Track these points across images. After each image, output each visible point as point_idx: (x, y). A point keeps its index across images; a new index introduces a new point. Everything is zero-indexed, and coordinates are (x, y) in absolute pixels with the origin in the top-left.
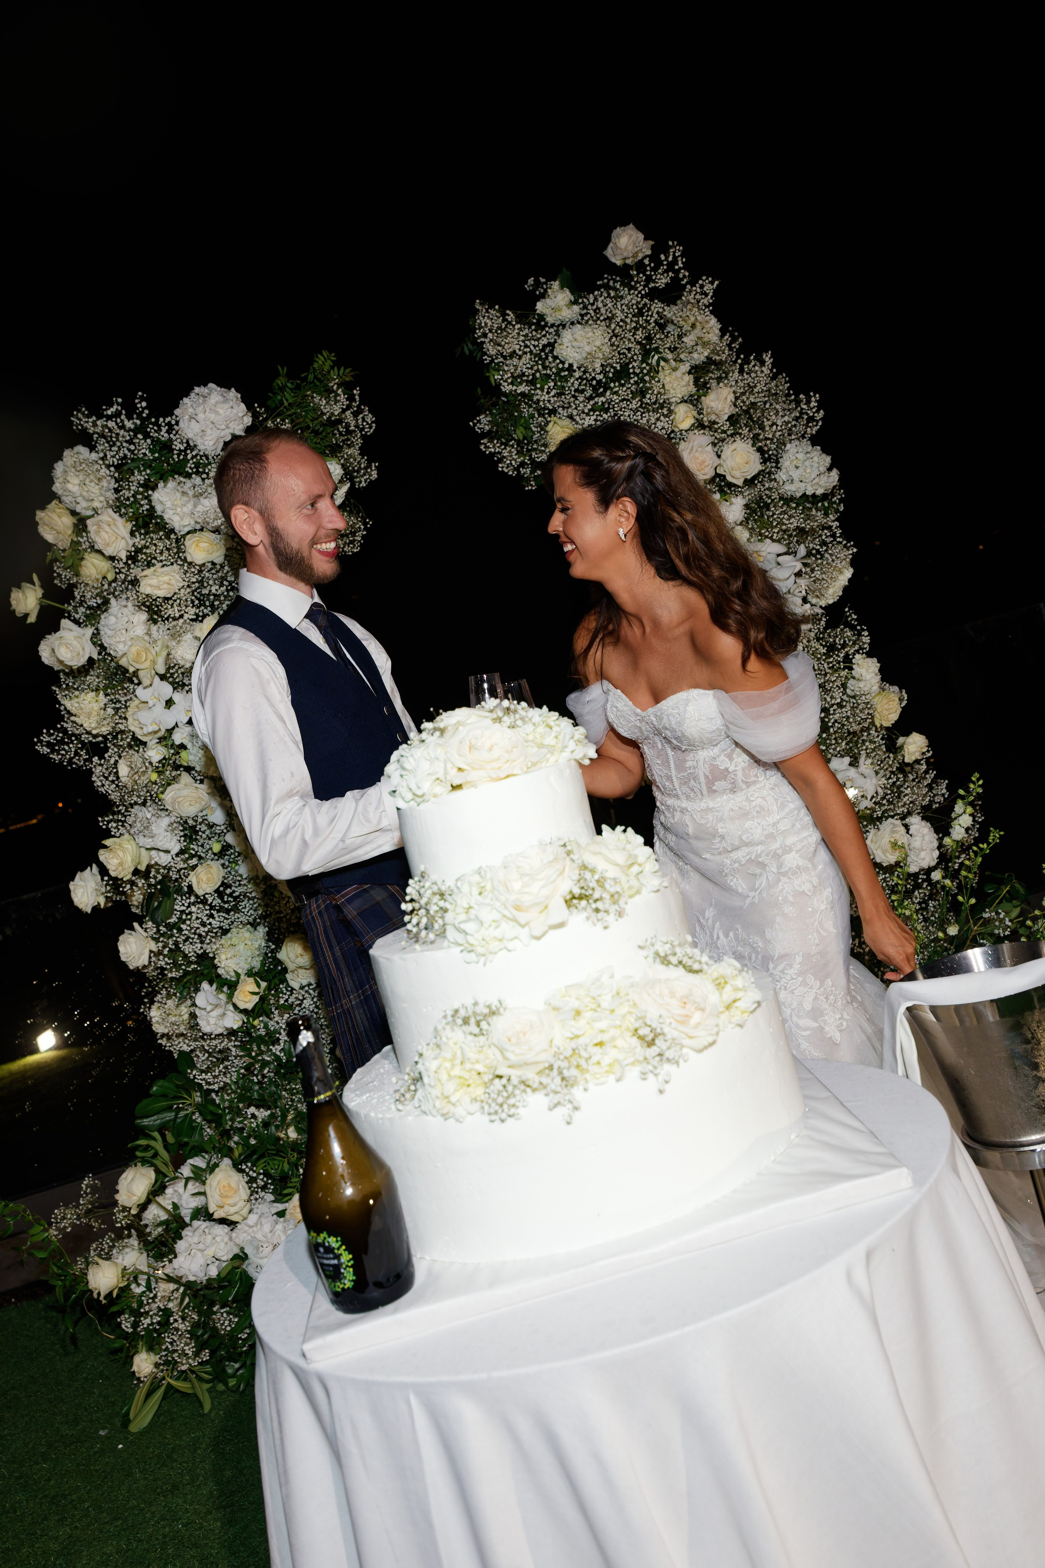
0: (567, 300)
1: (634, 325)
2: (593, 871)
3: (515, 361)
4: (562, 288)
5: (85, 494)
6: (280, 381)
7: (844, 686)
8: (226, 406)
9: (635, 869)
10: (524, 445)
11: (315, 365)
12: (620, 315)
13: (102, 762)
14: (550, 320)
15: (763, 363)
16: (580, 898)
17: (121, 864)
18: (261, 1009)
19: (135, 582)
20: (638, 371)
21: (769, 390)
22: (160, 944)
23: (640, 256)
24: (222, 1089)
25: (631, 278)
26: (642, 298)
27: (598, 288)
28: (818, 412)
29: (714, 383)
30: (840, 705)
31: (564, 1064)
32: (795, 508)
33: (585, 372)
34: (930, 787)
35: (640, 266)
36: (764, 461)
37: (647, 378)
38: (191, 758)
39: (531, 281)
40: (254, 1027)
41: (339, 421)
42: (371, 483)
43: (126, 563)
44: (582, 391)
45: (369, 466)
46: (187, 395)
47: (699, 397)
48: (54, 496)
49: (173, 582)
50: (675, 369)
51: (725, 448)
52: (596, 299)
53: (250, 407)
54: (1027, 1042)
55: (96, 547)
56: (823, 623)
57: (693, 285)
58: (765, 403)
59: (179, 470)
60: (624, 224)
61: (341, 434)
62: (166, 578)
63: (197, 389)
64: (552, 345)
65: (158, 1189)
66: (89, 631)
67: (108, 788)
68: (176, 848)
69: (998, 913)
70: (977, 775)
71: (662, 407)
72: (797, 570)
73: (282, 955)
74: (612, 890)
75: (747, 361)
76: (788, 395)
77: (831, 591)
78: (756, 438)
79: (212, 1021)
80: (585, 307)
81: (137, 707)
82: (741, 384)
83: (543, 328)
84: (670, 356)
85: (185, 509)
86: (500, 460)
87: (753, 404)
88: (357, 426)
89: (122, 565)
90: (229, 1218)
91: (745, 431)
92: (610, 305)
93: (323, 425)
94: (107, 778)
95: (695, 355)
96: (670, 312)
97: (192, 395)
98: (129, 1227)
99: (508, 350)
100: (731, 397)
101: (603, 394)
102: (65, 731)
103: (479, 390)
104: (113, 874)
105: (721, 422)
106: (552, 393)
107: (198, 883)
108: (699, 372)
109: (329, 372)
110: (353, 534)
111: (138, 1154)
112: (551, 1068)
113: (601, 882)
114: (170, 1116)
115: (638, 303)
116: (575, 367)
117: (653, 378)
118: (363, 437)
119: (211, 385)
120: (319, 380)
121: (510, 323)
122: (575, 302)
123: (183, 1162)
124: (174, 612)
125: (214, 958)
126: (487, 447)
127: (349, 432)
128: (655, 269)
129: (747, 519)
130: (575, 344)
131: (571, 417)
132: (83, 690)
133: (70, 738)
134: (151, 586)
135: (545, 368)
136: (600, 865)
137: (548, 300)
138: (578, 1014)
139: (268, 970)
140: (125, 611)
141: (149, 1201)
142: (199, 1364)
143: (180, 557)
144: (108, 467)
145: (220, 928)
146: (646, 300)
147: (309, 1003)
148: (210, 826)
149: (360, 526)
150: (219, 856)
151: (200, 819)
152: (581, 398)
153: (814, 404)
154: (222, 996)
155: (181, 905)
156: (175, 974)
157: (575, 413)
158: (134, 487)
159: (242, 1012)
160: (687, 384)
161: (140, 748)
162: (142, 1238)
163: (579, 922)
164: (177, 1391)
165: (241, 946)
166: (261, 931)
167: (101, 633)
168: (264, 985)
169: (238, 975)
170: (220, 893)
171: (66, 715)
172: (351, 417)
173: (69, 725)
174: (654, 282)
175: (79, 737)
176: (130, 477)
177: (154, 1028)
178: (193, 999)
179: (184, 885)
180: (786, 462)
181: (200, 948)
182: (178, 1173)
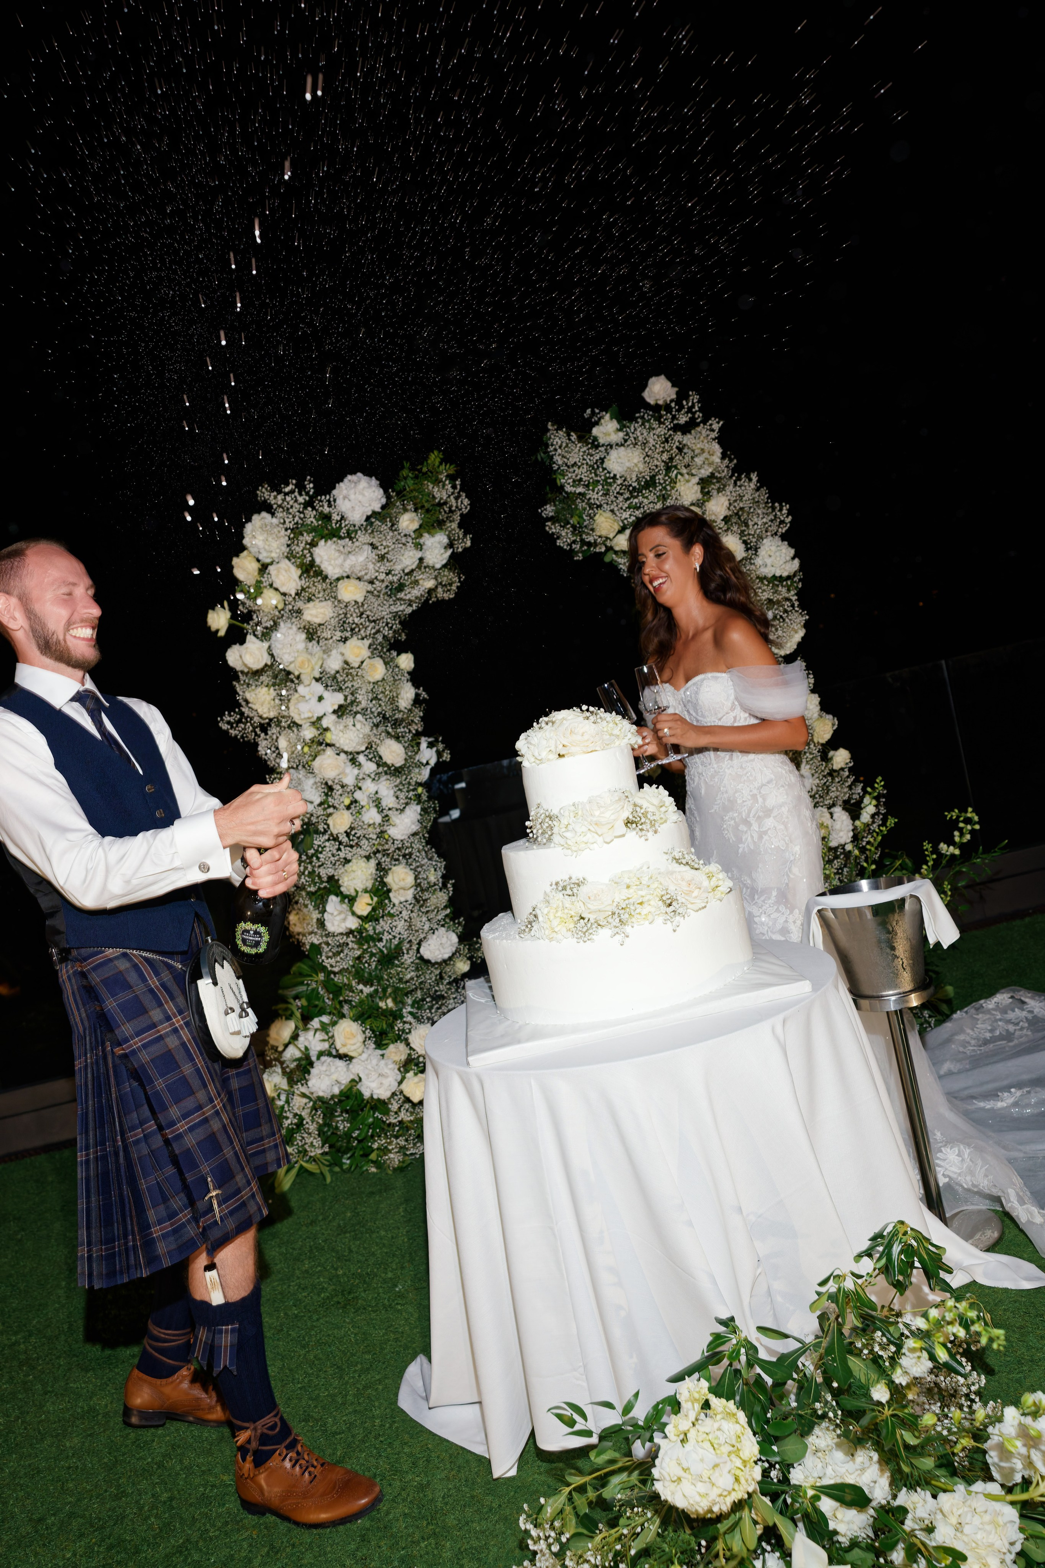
0: (615, 428)
1: (661, 449)
2: (640, 808)
3: (576, 468)
4: (611, 419)
5: (267, 547)
6: (405, 472)
8: (370, 491)
10: (577, 530)
11: (429, 462)
12: (652, 442)
13: (268, 737)
14: (601, 441)
15: (750, 480)
16: (632, 823)
18: (372, 917)
19: (299, 612)
20: (662, 481)
21: (753, 499)
23: (668, 400)
24: (341, 972)
25: (661, 416)
26: (669, 430)
27: (635, 418)
28: (787, 517)
29: (715, 493)
31: (621, 912)
32: (768, 585)
33: (624, 480)
34: (850, 787)
35: (667, 407)
36: (747, 550)
37: (668, 488)
38: (334, 737)
39: (589, 411)
40: (365, 929)
41: (445, 503)
42: (465, 550)
43: (294, 598)
44: (622, 494)
45: (465, 536)
46: (342, 481)
47: (704, 502)
48: (243, 548)
49: (327, 613)
50: (688, 481)
52: (635, 430)
53: (386, 492)
55: (275, 585)
57: (705, 424)
58: (750, 508)
59: (334, 534)
60: (657, 374)
61: (445, 512)
62: (322, 610)
63: (349, 477)
64: (602, 460)
65: (295, 1037)
66: (266, 645)
67: (271, 758)
68: (318, 801)
70: (880, 778)
73: (389, 879)
74: (652, 818)
75: (739, 479)
76: (767, 503)
77: (789, 645)
78: (742, 534)
79: (336, 923)
80: (627, 434)
81: (297, 699)
82: (733, 494)
83: (598, 446)
84: (684, 471)
85: (337, 562)
86: (558, 538)
87: (742, 509)
88: (457, 507)
89: (291, 599)
90: (351, 1054)
91: (735, 528)
92: (645, 434)
93: (433, 505)
94: (269, 749)
95: (703, 471)
96: (688, 439)
97: (346, 480)
99: (571, 461)
100: (727, 503)
101: (636, 497)
102: (242, 714)
103: (548, 488)
105: (719, 521)
106: (600, 494)
107: (334, 825)
108: (704, 483)
109: (439, 467)
110: (451, 585)
111: (286, 1012)
112: (613, 914)
113: (645, 814)
114: (302, 989)
115: (665, 434)
116: (618, 477)
117: (673, 488)
118: (462, 515)
119: (359, 474)
120: (432, 473)
121: (573, 442)
122: (620, 430)
123: (312, 1019)
124: (327, 635)
125: (338, 880)
126: (550, 528)
127: (451, 511)
128: (679, 411)
130: (619, 460)
131: (612, 511)
132: (256, 686)
133: (246, 719)
134: (311, 615)
135: (596, 475)
136: (644, 805)
137: (601, 428)
138: (628, 887)
139: (378, 890)
140: (291, 632)
141: (289, 1043)
142: (322, 1154)
143: (332, 596)
144: (286, 530)
145: (345, 859)
146: (671, 432)
147: (405, 914)
148: (343, 787)
149: (457, 579)
150: (348, 808)
151: (336, 781)
152: (621, 498)
153: (785, 511)
154: (344, 906)
155: (318, 841)
156: (312, 889)
157: (616, 509)
158: (303, 545)
159: (359, 917)
160: (696, 492)
161: (295, 729)
162: (283, 1069)
163: (632, 835)
164: (307, 1171)
165: (359, 872)
166: (373, 863)
167: (273, 646)
168: (375, 899)
169: (357, 892)
170: (348, 834)
171: (243, 703)
172: (453, 501)
173: (245, 710)
174: (677, 419)
175: (251, 719)
176: (301, 538)
177: (291, 929)
178: (324, 907)
179: (321, 827)
180: (762, 552)
181: (331, 872)
182: (309, 1026)
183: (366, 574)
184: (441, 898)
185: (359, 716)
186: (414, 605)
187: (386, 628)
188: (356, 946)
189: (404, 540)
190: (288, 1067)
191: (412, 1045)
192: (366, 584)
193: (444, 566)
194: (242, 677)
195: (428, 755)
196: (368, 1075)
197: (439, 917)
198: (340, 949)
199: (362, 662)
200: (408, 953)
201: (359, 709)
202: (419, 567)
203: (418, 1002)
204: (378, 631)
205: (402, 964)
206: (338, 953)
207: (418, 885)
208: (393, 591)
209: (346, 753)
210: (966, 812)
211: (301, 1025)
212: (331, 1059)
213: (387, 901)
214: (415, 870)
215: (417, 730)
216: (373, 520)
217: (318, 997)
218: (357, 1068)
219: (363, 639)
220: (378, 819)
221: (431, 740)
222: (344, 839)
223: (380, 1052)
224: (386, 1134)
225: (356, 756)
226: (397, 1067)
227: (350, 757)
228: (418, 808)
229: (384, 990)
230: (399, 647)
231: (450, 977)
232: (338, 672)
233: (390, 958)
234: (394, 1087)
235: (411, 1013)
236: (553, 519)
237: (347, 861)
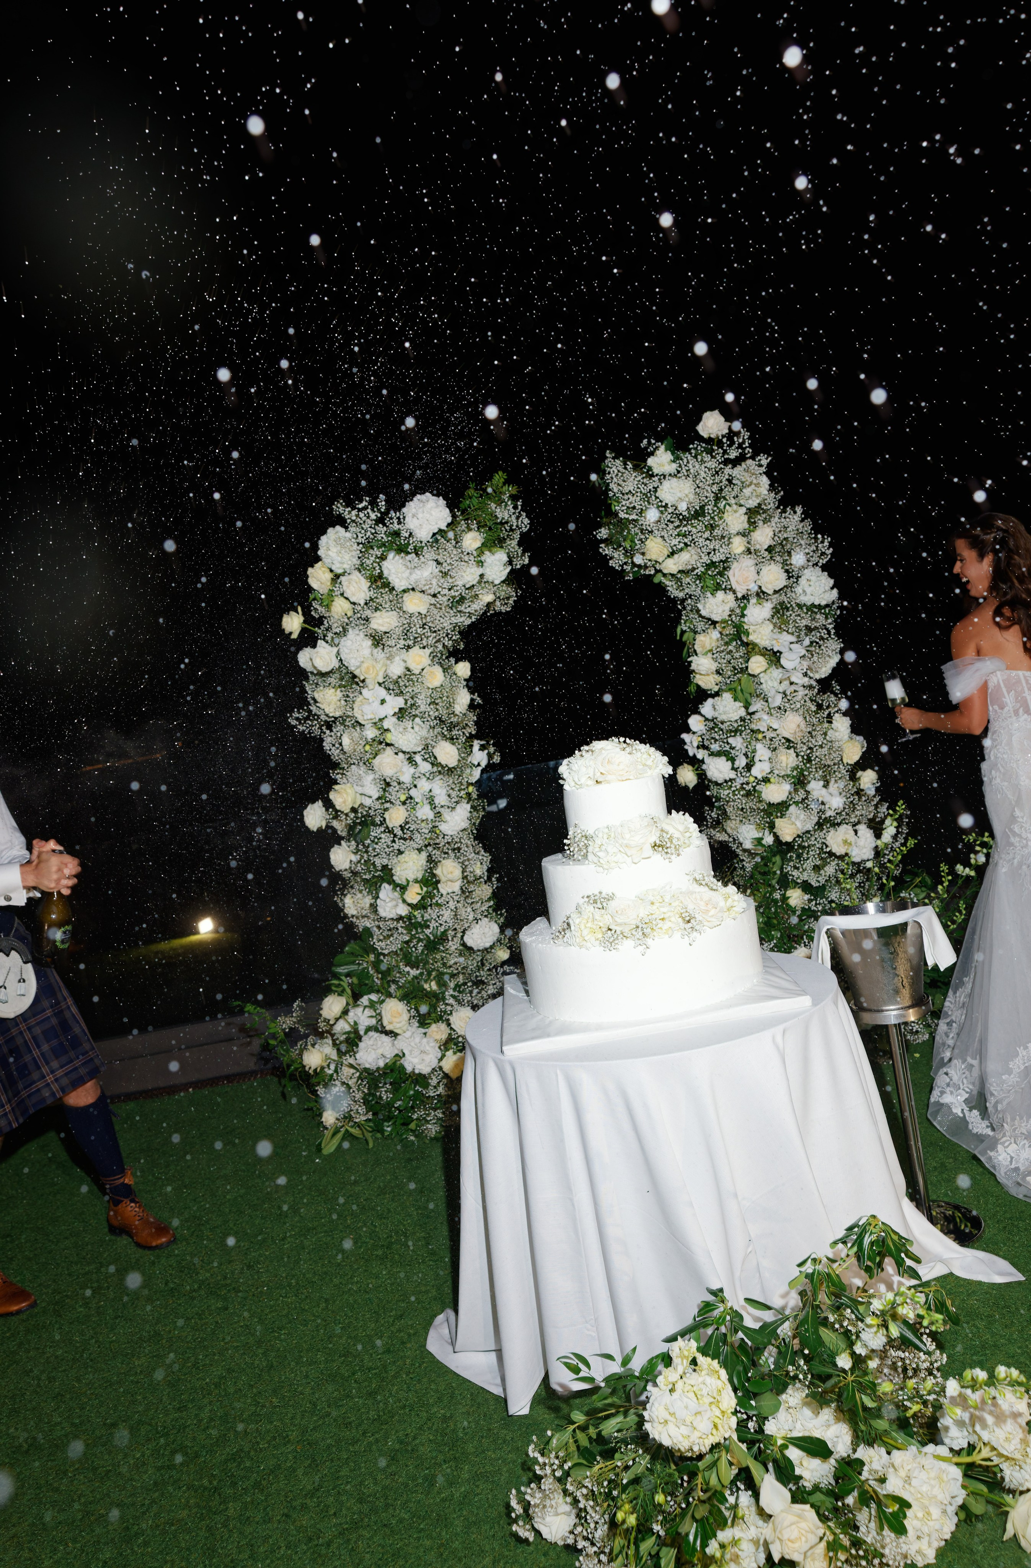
0: (669, 460)
1: (712, 481)
2: (667, 833)
3: (630, 496)
4: (666, 450)
5: (340, 559)
6: (471, 492)
7: (825, 734)
8: (438, 510)
9: (688, 834)
10: (629, 553)
11: (494, 482)
12: (703, 474)
13: (333, 734)
14: (656, 471)
15: (795, 512)
16: (659, 846)
17: (344, 802)
18: (421, 906)
19: (367, 620)
20: (711, 512)
21: (798, 530)
22: (358, 857)
23: (720, 434)
24: (390, 954)
25: (713, 450)
27: (689, 450)
28: (828, 549)
29: (761, 523)
30: (821, 747)
31: (644, 926)
32: (806, 612)
33: (676, 509)
34: (876, 806)
35: (719, 442)
36: (789, 578)
37: (716, 518)
38: (394, 738)
39: (645, 441)
40: (415, 916)
41: (507, 523)
42: (523, 566)
43: (363, 608)
44: (672, 522)
45: (523, 554)
46: (412, 500)
47: (750, 531)
48: (318, 559)
49: (392, 622)
50: (736, 512)
51: (763, 568)
52: (688, 461)
53: (451, 511)
54: (892, 953)
55: (345, 595)
56: (816, 690)
57: (754, 459)
58: (794, 538)
59: (402, 550)
60: (712, 410)
61: (506, 530)
62: (388, 620)
63: (418, 496)
64: (656, 489)
65: (345, 1012)
66: (335, 650)
67: (335, 753)
68: (376, 795)
69: (910, 894)
70: (901, 802)
71: (723, 537)
72: (802, 654)
73: (438, 872)
74: (676, 844)
75: (784, 511)
76: (811, 534)
77: (824, 669)
78: (784, 563)
79: (388, 909)
80: (680, 466)
81: (361, 701)
83: (652, 476)
84: (733, 501)
85: (403, 576)
86: (611, 558)
87: (785, 539)
88: (517, 526)
89: (359, 608)
90: (396, 1031)
91: (779, 557)
92: (697, 467)
93: (496, 523)
94: (334, 745)
95: (750, 502)
96: (738, 472)
97: (415, 499)
98: (328, 1032)
99: (626, 490)
100: (771, 534)
101: (686, 525)
102: (310, 711)
103: (603, 513)
104: (338, 808)
105: (763, 550)
107: (390, 819)
108: (751, 513)
109: (502, 488)
110: (508, 598)
111: (333, 988)
112: (638, 927)
113: (671, 839)
114: (353, 967)
115: (716, 467)
116: (670, 505)
117: (721, 518)
118: (522, 534)
119: (428, 494)
120: (495, 493)
121: (629, 471)
122: (674, 461)
123: (362, 996)
124: (392, 642)
125: (392, 869)
126: (604, 550)
127: (512, 530)
128: (730, 446)
129: (773, 616)
130: (671, 491)
131: (662, 537)
132: (324, 687)
133: (314, 716)
134: (378, 624)
136: (671, 830)
137: (656, 458)
138: (652, 903)
139: (427, 880)
140: (358, 638)
141: (340, 1017)
142: (366, 1121)
143: (398, 607)
144: (358, 544)
145: (399, 850)
146: (722, 466)
147: (452, 905)
148: (399, 783)
149: (514, 594)
150: (404, 803)
151: (394, 779)
152: (671, 526)
153: (826, 544)
154: (396, 894)
155: (375, 832)
156: (367, 877)
157: (666, 536)
158: (373, 559)
159: (409, 905)
160: (743, 522)
161: (358, 728)
162: (334, 1041)
163: (658, 858)
164: (351, 1135)
165: (411, 863)
166: (424, 855)
167: (341, 650)
168: (425, 889)
169: (408, 881)
170: (402, 828)
171: (312, 702)
172: (515, 521)
173: (313, 708)
174: (728, 454)
175: (318, 716)
176: (371, 551)
177: (345, 911)
178: (377, 893)
179: (378, 820)
180: (803, 581)
181: (385, 862)
182: (359, 1003)
183: (430, 588)
184: (485, 891)
185: (417, 720)
186: (473, 617)
187: (446, 639)
188: (405, 932)
189: (466, 558)
190: (337, 1039)
191: (452, 1026)
192: (430, 597)
193: (503, 582)
194: (312, 678)
195: (479, 757)
196: (411, 1051)
197: (483, 909)
198: (390, 933)
199: (423, 670)
200: (453, 940)
201: (417, 712)
202: (479, 582)
203: (460, 986)
204: (439, 641)
205: (447, 949)
206: (389, 936)
207: (465, 878)
208: (455, 604)
209: (404, 752)
210: (983, 836)
211: (351, 1001)
212: (378, 1034)
213: (435, 891)
214: (463, 863)
215: (470, 733)
216: (439, 538)
217: (369, 976)
218: (402, 1044)
219: (424, 648)
220: (430, 815)
221: (483, 742)
222: (399, 832)
223: (423, 1030)
224: (425, 1106)
225: (413, 755)
226: (438, 1045)
227: (407, 756)
228: (468, 807)
229: (429, 974)
230: (456, 655)
231: (490, 964)
232: (400, 677)
233: (436, 943)
234: (434, 1063)
235: (452, 996)
236: (606, 541)
237: (400, 852)
